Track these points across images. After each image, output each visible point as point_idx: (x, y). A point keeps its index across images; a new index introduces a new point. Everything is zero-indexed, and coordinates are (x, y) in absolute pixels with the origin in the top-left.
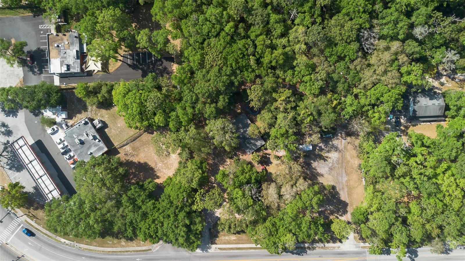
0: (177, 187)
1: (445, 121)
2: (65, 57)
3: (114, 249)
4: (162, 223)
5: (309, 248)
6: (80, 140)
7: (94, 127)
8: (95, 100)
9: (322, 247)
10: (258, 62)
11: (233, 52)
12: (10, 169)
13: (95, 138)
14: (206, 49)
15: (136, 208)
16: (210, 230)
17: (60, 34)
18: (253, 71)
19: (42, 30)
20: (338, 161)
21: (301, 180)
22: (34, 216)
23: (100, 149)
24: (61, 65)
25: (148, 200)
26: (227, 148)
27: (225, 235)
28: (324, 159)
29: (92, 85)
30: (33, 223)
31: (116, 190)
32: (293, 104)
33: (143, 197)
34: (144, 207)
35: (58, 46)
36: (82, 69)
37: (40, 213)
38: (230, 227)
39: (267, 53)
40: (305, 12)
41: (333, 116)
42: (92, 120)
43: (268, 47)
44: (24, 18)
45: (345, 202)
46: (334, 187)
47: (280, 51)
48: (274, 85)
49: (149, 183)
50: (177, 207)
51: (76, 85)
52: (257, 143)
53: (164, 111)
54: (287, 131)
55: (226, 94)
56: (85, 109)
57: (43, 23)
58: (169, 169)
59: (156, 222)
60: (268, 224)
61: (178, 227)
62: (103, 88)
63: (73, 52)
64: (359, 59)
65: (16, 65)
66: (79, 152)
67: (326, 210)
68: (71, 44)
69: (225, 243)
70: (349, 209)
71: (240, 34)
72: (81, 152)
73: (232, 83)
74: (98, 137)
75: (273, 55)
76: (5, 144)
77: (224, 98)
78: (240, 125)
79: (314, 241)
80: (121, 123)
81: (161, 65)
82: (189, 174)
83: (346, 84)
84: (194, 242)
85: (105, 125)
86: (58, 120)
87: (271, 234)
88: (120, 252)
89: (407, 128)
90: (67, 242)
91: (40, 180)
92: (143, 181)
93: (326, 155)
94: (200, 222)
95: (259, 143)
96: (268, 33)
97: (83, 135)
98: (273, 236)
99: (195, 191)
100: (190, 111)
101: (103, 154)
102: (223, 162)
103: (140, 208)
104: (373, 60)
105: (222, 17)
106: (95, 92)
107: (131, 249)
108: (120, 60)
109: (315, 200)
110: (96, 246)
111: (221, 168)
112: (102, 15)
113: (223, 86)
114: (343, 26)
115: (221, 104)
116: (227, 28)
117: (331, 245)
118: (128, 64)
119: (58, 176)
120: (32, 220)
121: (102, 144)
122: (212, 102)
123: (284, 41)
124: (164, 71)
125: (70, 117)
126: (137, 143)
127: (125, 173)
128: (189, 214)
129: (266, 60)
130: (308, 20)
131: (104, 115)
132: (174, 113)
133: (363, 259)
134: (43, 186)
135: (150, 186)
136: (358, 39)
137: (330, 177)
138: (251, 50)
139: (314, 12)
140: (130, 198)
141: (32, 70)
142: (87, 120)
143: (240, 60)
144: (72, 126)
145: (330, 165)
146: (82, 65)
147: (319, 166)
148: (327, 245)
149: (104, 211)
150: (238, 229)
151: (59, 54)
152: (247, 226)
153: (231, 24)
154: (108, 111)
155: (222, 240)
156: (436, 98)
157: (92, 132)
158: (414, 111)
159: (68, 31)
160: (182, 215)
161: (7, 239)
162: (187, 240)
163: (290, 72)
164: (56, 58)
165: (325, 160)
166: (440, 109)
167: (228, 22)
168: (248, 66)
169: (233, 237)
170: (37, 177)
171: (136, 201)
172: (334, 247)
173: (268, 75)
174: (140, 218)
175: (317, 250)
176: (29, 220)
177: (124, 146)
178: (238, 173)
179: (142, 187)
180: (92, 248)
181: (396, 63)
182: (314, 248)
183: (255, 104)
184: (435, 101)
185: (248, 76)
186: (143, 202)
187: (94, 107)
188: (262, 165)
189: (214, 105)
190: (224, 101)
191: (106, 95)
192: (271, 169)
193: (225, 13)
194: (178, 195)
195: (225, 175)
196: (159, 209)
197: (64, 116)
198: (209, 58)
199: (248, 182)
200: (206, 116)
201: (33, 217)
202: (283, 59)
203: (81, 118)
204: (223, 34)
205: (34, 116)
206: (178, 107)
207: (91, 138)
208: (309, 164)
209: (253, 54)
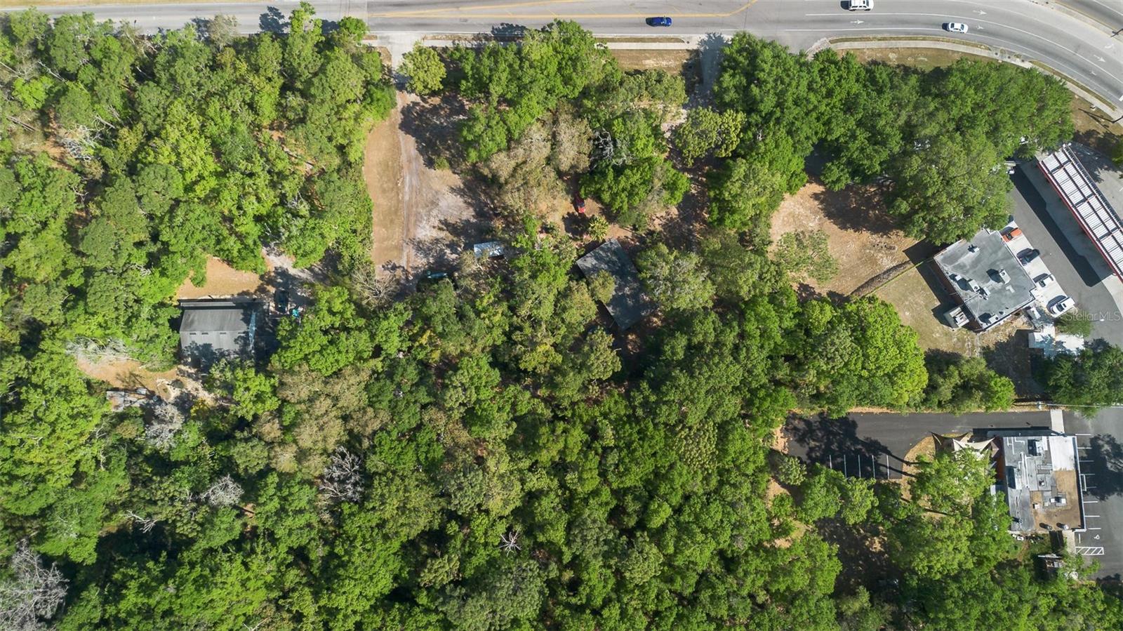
0: (778, 165)
1: (179, 301)
2: (1039, 472)
3: (912, 44)
4: (810, 88)
5: (487, 38)
6: (998, 280)
7: (966, 310)
8: (966, 369)
9: (460, 39)
10: (594, 433)
11: (654, 454)
13: (964, 284)
14: (712, 467)
15: (868, 123)
16: (701, 81)
17: (1054, 528)
18: (605, 415)
19: (1097, 543)
20: (418, 220)
21: (504, 174)
22: (1094, 117)
23: (951, 259)
24: (1048, 453)
25: (842, 140)
26: (664, 249)
27: (669, 68)
28: (446, 225)
29: (974, 407)
31: (916, 162)
32: (517, 336)
33: (854, 146)
34: (852, 123)
35: (1058, 499)
36: (999, 443)
37: (1080, 123)
38: (659, 84)
39: (576, 451)
40: (486, 545)
41: (432, 307)
42: (972, 326)
43: (574, 467)
45: (407, 132)
46: (430, 163)
47: (545, 457)
48: (559, 379)
49: (838, 180)
50: (778, 121)
51: (1010, 410)
52: (594, 262)
53: (808, 333)
54: (534, 276)
55: (668, 364)
56: (986, 352)
57: (1096, 559)
58: (792, 215)
59: (824, 90)
60: (581, 83)
61: (775, 81)
62: (949, 396)
63: (1024, 484)
64: (369, 430)
66: (1000, 254)
67: (449, 116)
68: (1027, 504)
69: (668, 51)
70: (399, 118)
71: (636, 498)
72: (995, 252)
73: (656, 386)
74: (956, 286)
75: (561, 445)
77: (674, 354)
78: (630, 302)
79: (474, 49)
81: (812, 449)
82: (752, 189)
83: (397, 379)
84: (739, 51)
85: (941, 314)
86: (1049, 330)
87: (574, 60)
88: (900, 39)
89: (261, 290)
90: (1018, 62)
91: (1087, 192)
92: (847, 186)
93: (442, 234)
94: (727, 90)
95: (589, 262)
96: (569, 502)
98: (570, 59)
99: (735, 155)
100: (751, 327)
101: (945, 246)
102: (670, 225)
103: (860, 124)
104: (336, 430)
105: (678, 539)
106: (965, 389)
107: (874, 45)
108: (908, 463)
109: (479, 128)
110: (954, 52)
111: (674, 211)
112: (960, 557)
113: (675, 378)
114: (402, 509)
115: (681, 342)
116: (666, 511)
117: (440, 44)
118: (889, 453)
119: (1044, 204)
120: (1098, 110)
121: (948, 270)
122: (700, 346)
123: (534, 482)
124: (804, 435)
125: (1023, 336)
126: (866, 273)
127: (894, 200)
128: (750, 106)
129: (577, 435)
130: (480, 524)
131: (945, 338)
133: (375, 15)
134: (1078, 180)
135: (835, 173)
136: (367, 478)
137: (436, 185)
138: (613, 458)
139: (463, 546)
140: (883, 143)
141: (1117, 447)
142: (985, 326)
143: (635, 437)
144: (1017, 314)
145: (435, 212)
146: (1001, 454)
147: (457, 208)
148: (449, 44)
149: (942, 116)
150: (640, 79)
151: (1054, 480)
152: (623, 84)
153: (656, 522)
154: (933, 347)
155: (675, 59)
156: (197, 348)
157: (970, 298)
158: (247, 320)
159: (1036, 537)
160: (768, 104)
162: (753, 55)
163: (523, 409)
164: (1063, 472)
166: (192, 322)
167: (664, 527)
168: (618, 424)
169: (650, 64)
170: (1093, 201)
171: (868, 139)
172: (434, 38)
173: (573, 404)
174: (862, 101)
175: (469, 33)
176: (1106, 110)
177: (895, 268)
178: (641, 191)
179: (856, 172)
180: (963, 49)
181: (287, 420)
182: (477, 37)
183: (604, 340)
184: (200, 339)
185: (614, 403)
186: (854, 137)
187: (966, 355)
188: (582, 215)
189: (695, 341)
190: (673, 348)
191: (941, 380)
192: (564, 206)
193: (671, 550)
194: (777, 147)
195: (671, 187)
196: (818, 119)
197: (1038, 336)
198: (708, 445)
199: (619, 171)
200: (713, 316)
201: (1097, 116)
202: (539, 437)
203: (998, 331)
204: (676, 500)
205: (1107, 339)
206: (779, 339)
207: (973, 284)
208: (480, 214)
209: (606, 450)
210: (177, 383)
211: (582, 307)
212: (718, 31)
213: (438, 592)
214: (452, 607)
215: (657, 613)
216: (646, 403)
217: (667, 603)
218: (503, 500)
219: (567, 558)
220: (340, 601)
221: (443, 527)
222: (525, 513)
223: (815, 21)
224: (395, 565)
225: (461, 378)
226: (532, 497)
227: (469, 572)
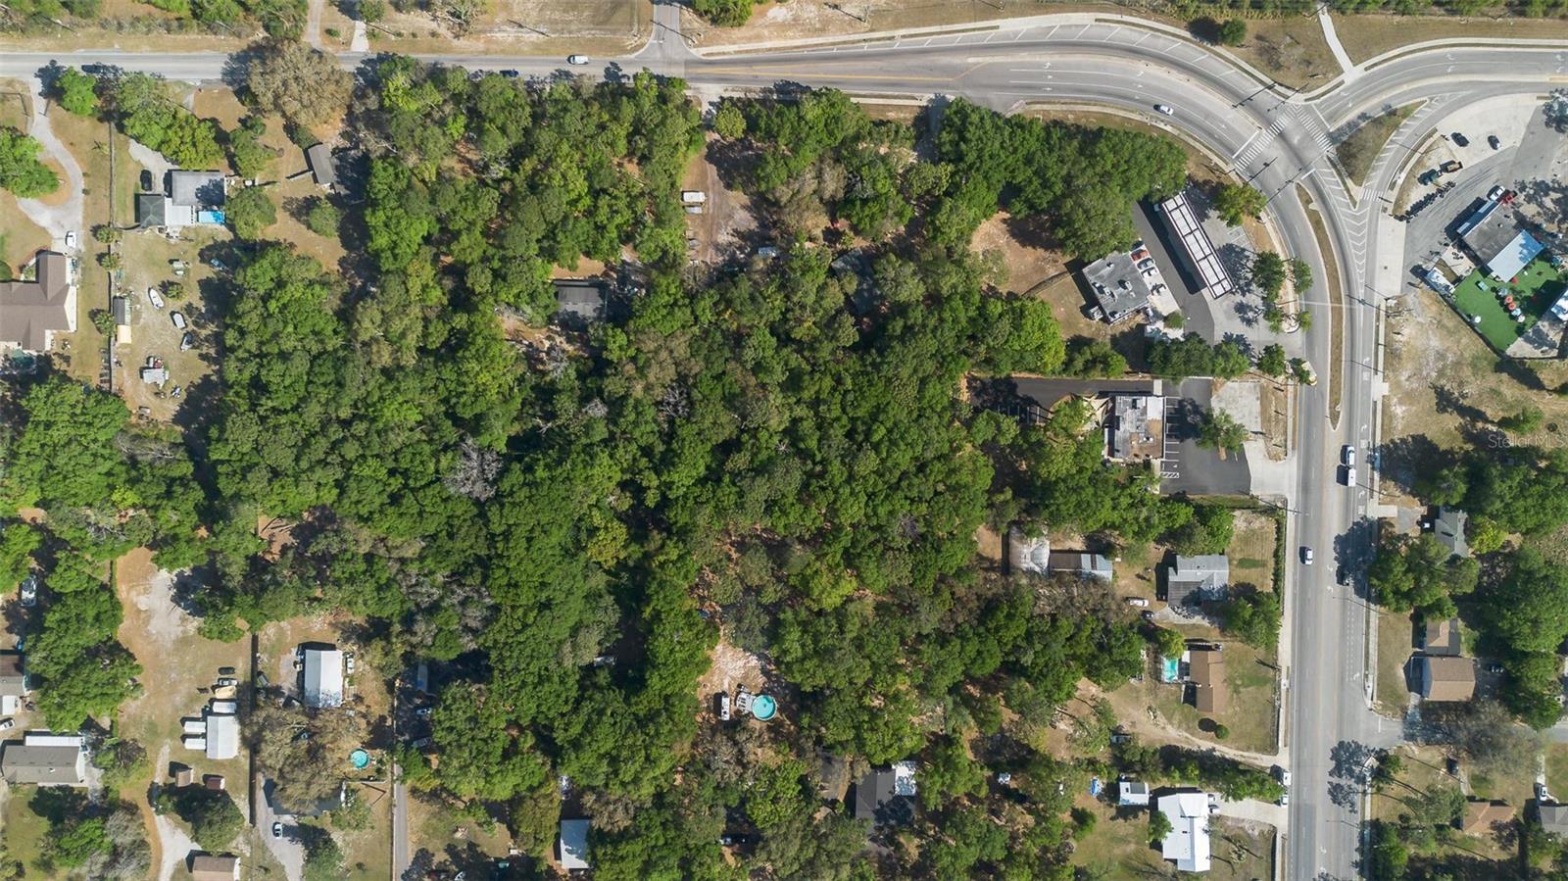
0: (974, 202)
1: (552, 280)
2: (1137, 420)
3: (1086, 108)
4: (1002, 147)
5: (771, 91)
6: (1125, 288)
7: (1101, 308)
8: (1095, 349)
9: (751, 91)
10: (839, 380)
11: (877, 395)
12: (1244, 250)
13: (1101, 289)
14: (914, 406)
15: (1041, 173)
16: (928, 130)
17: (1145, 458)
18: (847, 370)
19: (1175, 470)
20: (719, 227)
21: (784, 200)
23: (1094, 272)
24: (1145, 407)
25: (1022, 183)
26: (893, 257)
27: (905, 119)
28: (737, 233)
29: (1096, 375)
30: (1216, 159)
31: (1070, 203)
32: (790, 315)
33: (1029, 190)
34: (1029, 172)
35: (1148, 439)
36: (1113, 400)
37: (1201, 175)
38: (897, 132)
39: (826, 392)
40: (767, 448)
41: (733, 292)
42: (1105, 320)
43: (825, 402)
44: (1203, 490)
45: (711, 163)
46: (729, 186)
47: (806, 395)
48: (817, 345)
49: (1019, 212)
50: (978, 169)
51: (1123, 378)
52: (844, 264)
53: (986, 320)
54: (803, 274)
55: (891, 338)
56: (1114, 339)
57: (1173, 481)
58: (987, 234)
59: (1011, 148)
60: (840, 138)
61: (978, 140)
62: (1081, 367)
63: (1126, 427)
64: (692, 373)
65: (1216, 413)
66: (1128, 269)
67: (741, 151)
68: (1127, 441)
69: (905, 106)
70: (705, 150)
71: (864, 423)
72: (1125, 268)
73: (881, 353)
74: (1096, 291)
75: (817, 388)
76: (1249, 291)
77: (894, 331)
78: (867, 295)
79: (763, 102)
80: (1059, 312)
81: (983, 400)
82: (955, 219)
84: (956, 113)
85: (1085, 310)
86: (1160, 325)
87: (836, 119)
88: (1077, 104)
89: (605, 274)
90: (1162, 126)
91: (1194, 227)
92: (1027, 216)
93: (736, 240)
94: (943, 143)
95: (839, 265)
96: (821, 425)
97: (1120, 295)
98: (834, 117)
99: (947, 194)
100: (947, 315)
101: (1090, 263)
102: (898, 238)
103: (1035, 173)
104: (671, 372)
105: (889, 448)
106: (1093, 363)
107: (1058, 107)
108: (1052, 413)
109: (769, 169)
110: (1116, 115)
111: (902, 229)
112: (1067, 466)
113: (894, 347)
114: (714, 423)
115: (899, 323)
116: (882, 431)
117: (736, 95)
118: (1039, 405)
119: (1166, 235)
120: (1216, 164)
121: (1091, 279)
122: (911, 327)
123: (800, 411)
124: (981, 391)
125: (1141, 327)
126: (1036, 279)
127: (1056, 229)
128: (959, 158)
129: (828, 382)
130: (763, 435)
131: (1086, 327)
132: (970, 314)
133: (691, 71)
134: (1188, 217)
135: (1018, 206)
136: (691, 403)
137: (733, 203)
138: (850, 397)
139: (752, 448)
140: (1050, 188)
141: (1196, 409)
142: (1113, 320)
143: (866, 384)
144: (1138, 312)
145: (730, 223)
146: (1113, 408)
147: (745, 220)
148: (742, 95)
149: (1090, 172)
150: (883, 129)
151: (1147, 426)
152: (870, 133)
153: (876, 438)
154: (1077, 333)
155: (911, 112)
156: (567, 314)
157: (1104, 299)
158: (602, 296)
159: (1132, 464)
160: (971, 157)
161: (1259, 135)
162: (965, 117)
163: (793, 364)
164: (1153, 420)
165: (735, 231)
166: (566, 295)
167: (881, 441)
168: (855, 375)
169: (892, 115)
170: (1197, 233)
171: (1040, 184)
172: (733, 90)
173: (825, 363)
174: (1037, 158)
175: (757, 87)
176: (1221, 164)
177: (1056, 276)
178: (879, 216)
179: (1031, 206)
180: (1122, 113)
181: (640, 364)
182: (764, 91)
183: (848, 320)
184: (570, 308)
185: (853, 363)
186: (1031, 182)
187: (1099, 340)
188: (836, 229)
189: (909, 323)
190: (894, 327)
191: (1077, 356)
192: (824, 221)
193: (884, 455)
194: (975, 189)
195: (900, 214)
196: (1006, 169)
197: (1149, 329)
198: (912, 391)
199: (865, 202)
200: (922, 306)
201: (1213, 169)
202: (803, 382)
203: (1122, 323)
204: (889, 424)
205: (1199, 332)
206: (964, 324)
207: (1106, 290)
208: (763, 225)
209: (847, 392)
210: (549, 338)
211: (835, 297)
212: (942, 92)
213: (736, 475)
214: (746, 483)
215: (874, 494)
216: (874, 364)
217: (880, 487)
218: (777, 422)
219: (818, 458)
220: (675, 478)
221: (738, 438)
222: (792, 432)
223: (1016, 87)
224: (708, 459)
225: (753, 341)
226: (795, 421)
227: (757, 463)
